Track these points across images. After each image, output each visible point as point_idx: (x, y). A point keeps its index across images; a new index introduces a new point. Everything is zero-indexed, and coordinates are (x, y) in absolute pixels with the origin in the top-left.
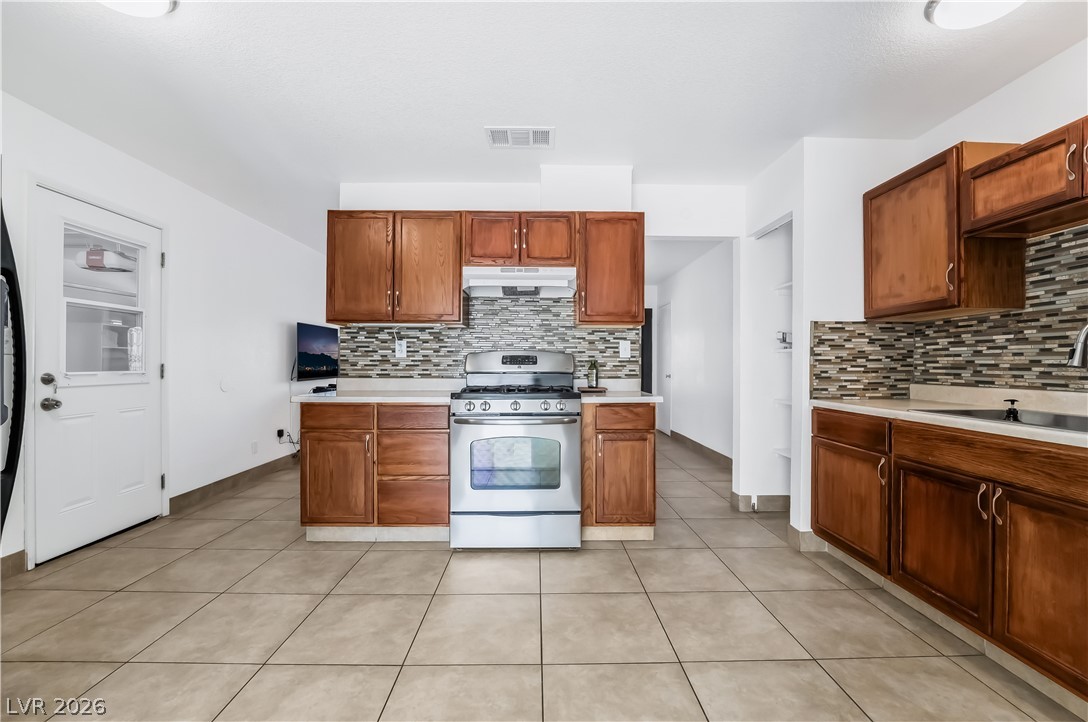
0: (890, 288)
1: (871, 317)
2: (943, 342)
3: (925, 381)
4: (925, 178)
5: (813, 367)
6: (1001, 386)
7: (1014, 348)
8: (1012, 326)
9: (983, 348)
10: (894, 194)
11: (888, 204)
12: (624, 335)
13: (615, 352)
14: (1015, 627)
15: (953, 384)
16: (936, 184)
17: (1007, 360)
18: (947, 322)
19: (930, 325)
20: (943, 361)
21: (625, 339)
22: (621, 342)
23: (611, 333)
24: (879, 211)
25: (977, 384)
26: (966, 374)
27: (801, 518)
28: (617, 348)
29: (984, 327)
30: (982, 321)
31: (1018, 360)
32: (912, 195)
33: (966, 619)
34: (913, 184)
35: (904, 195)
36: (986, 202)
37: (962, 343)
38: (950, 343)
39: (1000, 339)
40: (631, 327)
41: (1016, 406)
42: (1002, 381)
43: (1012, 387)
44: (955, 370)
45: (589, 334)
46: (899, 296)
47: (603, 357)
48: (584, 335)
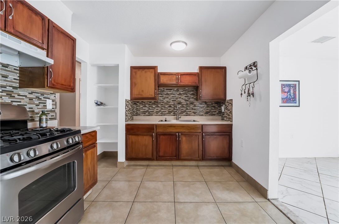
0: (139, 93)
1: (131, 99)
2: (141, 106)
3: (137, 115)
4: (149, 70)
5: (125, 112)
6: (154, 116)
7: (156, 108)
8: (156, 104)
9: (150, 108)
10: (141, 70)
11: (139, 72)
12: (49, 96)
13: (44, 106)
14: (182, 156)
15: (144, 116)
16: (152, 72)
17: (155, 110)
18: (142, 102)
19: (138, 102)
20: (141, 110)
21: (49, 98)
22: (47, 100)
23: (42, 95)
24: (136, 73)
25: (149, 115)
26: (147, 113)
27: (121, 158)
28: (45, 103)
29: (151, 104)
30: (150, 102)
31: (157, 110)
32: (146, 72)
33: (174, 159)
34: (146, 70)
35: (144, 72)
36: (163, 81)
37: (146, 107)
38: (143, 107)
39: (154, 106)
40: (52, 92)
41: (166, 119)
42: (154, 115)
43: (156, 116)
44: (144, 113)
45: (29, 93)
46: (142, 95)
47: (38, 108)
48: (26, 94)
